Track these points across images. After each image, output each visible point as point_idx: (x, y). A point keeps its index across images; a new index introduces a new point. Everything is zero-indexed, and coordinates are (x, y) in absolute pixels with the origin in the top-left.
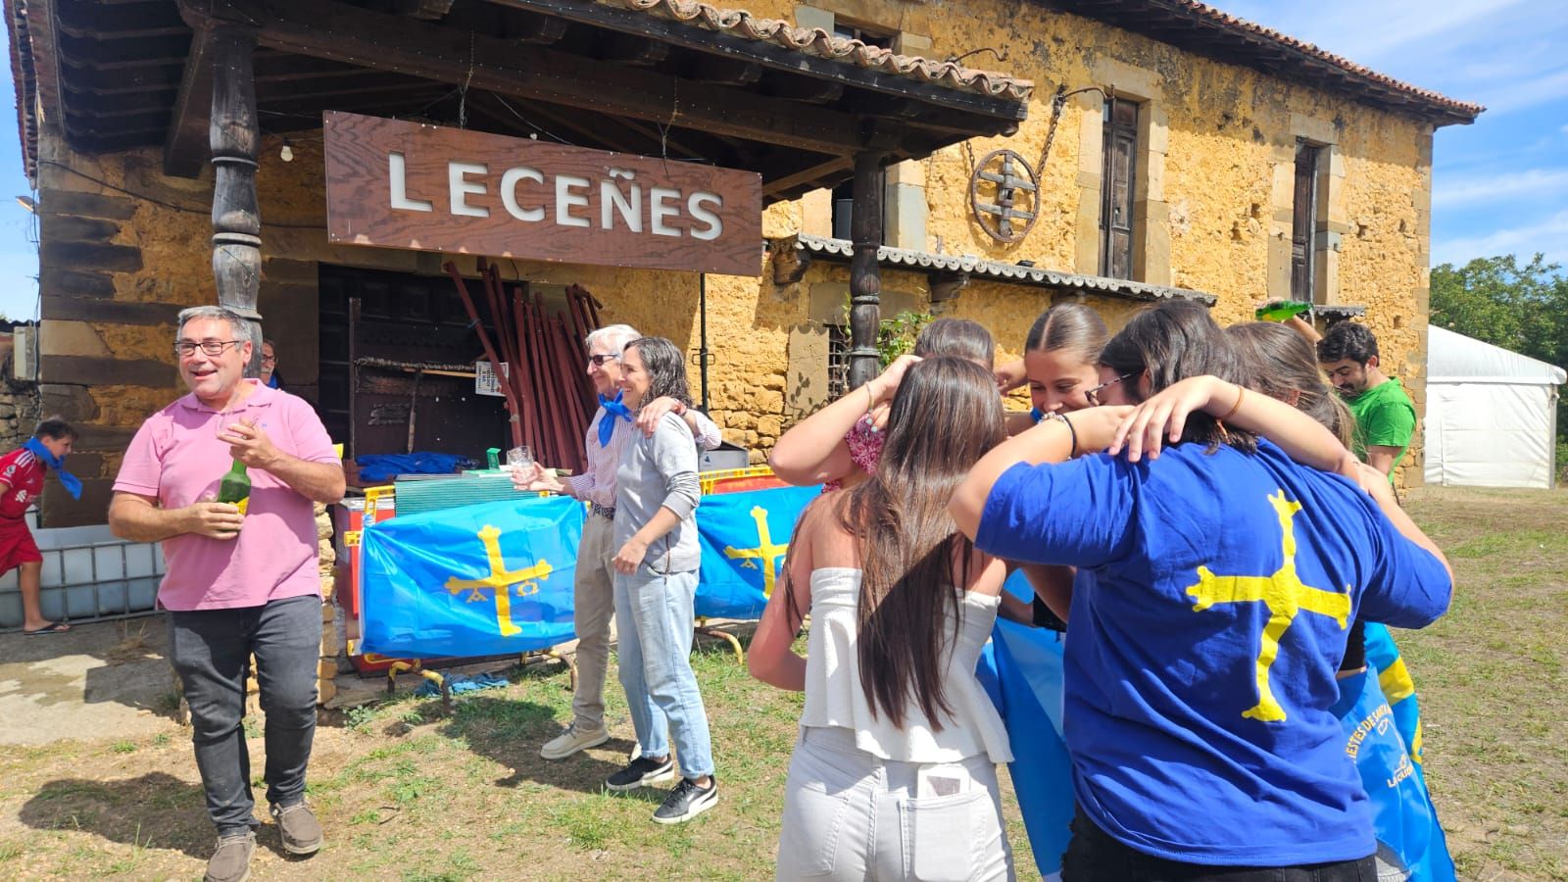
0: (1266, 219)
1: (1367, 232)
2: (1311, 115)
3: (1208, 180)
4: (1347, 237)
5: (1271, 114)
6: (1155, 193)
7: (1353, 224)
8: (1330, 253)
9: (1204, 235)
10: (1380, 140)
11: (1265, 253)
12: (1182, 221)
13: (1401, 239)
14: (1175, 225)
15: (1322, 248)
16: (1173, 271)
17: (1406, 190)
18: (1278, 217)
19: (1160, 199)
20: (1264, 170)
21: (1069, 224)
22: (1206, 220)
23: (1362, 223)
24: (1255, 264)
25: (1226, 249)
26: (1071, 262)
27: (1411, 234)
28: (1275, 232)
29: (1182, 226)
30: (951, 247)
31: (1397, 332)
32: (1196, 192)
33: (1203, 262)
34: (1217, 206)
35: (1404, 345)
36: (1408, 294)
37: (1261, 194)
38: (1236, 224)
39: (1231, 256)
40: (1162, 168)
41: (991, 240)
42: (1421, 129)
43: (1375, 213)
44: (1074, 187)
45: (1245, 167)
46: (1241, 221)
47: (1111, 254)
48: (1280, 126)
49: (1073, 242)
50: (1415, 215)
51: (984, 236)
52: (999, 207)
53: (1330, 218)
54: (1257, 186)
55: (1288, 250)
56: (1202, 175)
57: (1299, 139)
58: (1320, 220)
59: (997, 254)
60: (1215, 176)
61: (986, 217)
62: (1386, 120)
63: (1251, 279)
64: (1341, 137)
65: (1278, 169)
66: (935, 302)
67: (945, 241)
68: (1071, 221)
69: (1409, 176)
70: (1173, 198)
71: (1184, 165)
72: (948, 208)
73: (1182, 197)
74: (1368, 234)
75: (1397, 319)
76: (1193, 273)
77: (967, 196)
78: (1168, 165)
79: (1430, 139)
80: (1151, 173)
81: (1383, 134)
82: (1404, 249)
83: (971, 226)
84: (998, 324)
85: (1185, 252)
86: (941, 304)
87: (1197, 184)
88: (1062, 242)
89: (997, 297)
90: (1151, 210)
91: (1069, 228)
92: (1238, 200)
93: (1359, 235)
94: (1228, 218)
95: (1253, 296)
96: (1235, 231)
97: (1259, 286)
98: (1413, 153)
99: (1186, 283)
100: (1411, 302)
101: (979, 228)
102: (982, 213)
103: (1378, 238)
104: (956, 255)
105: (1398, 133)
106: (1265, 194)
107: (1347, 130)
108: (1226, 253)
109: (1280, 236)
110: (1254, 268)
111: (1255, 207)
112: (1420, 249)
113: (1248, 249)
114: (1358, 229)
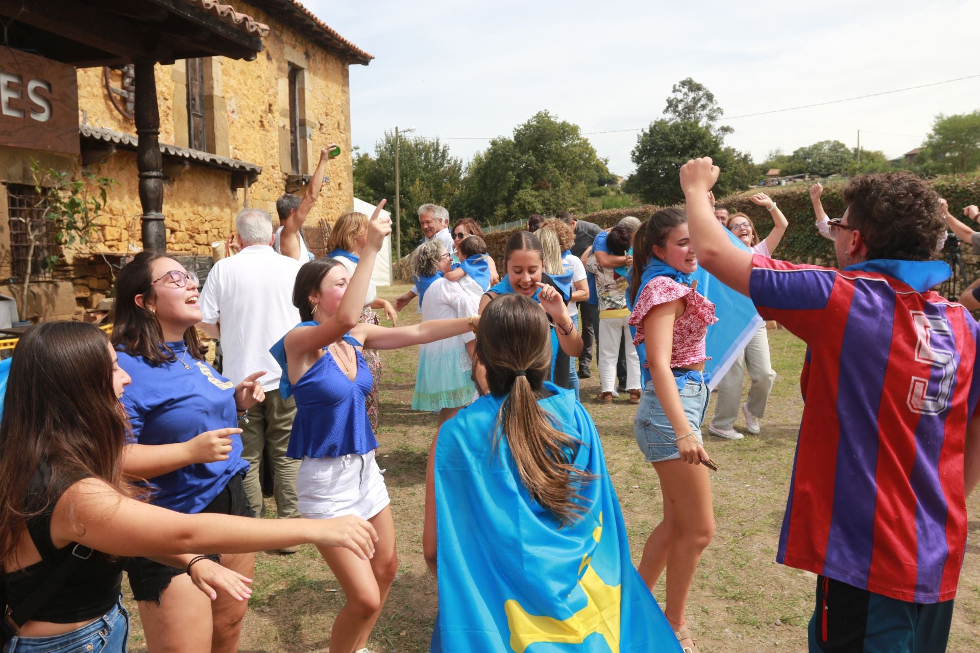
0: (277, 114)
1: (323, 127)
2: (294, 47)
3: (246, 84)
4: (315, 130)
5: (274, 44)
6: (217, 92)
7: (317, 122)
8: (308, 140)
9: (246, 123)
10: (326, 69)
11: (277, 138)
12: (233, 112)
13: (339, 133)
14: (230, 115)
15: (304, 137)
16: (231, 147)
17: (339, 103)
18: (282, 115)
19: (220, 95)
20: (273, 81)
21: (169, 108)
22: (246, 113)
23: (321, 122)
24: (272, 145)
25: (256, 134)
26: (172, 137)
27: (342, 131)
28: (281, 125)
29: (234, 116)
30: (93, 120)
31: (340, 192)
32: (240, 93)
33: (245, 142)
34: (252, 104)
35: (343, 201)
36: (343, 168)
37: (272, 97)
38: (261, 117)
39: (261, 138)
40: (220, 73)
41: (121, 117)
42: (343, 64)
43: (327, 115)
44: (170, 81)
45: (264, 78)
46: (264, 115)
47: (192, 132)
48: (279, 53)
49: (172, 122)
50: (344, 119)
51: (116, 113)
52: (125, 91)
53: (307, 118)
54: (271, 91)
55: (289, 137)
56: (242, 81)
57: (290, 63)
58: (302, 118)
59: (125, 128)
60: (249, 82)
61: (115, 97)
62: (328, 56)
63: (271, 156)
64: (309, 65)
65: (280, 81)
66: (84, 165)
67: (88, 115)
68: (171, 107)
69: (340, 94)
70: (227, 96)
71: (232, 72)
72: (89, 89)
73: (232, 94)
74: (324, 130)
75: (339, 184)
76: (241, 150)
77: (102, 80)
78: (223, 71)
79: (347, 71)
80: (214, 75)
81: (327, 65)
82: (340, 140)
83: (107, 104)
84: (129, 184)
85: (237, 134)
86: (89, 167)
87: (240, 87)
88: (166, 122)
89: (127, 163)
90: (216, 103)
91: (169, 111)
92: (261, 100)
93: (320, 129)
94: (257, 113)
95: (273, 167)
96: (261, 122)
97: (276, 161)
98: (340, 78)
99: (238, 157)
100: (345, 174)
101: (113, 106)
102: (114, 95)
103: (328, 132)
104: (97, 127)
105: (333, 66)
106: (275, 97)
107: (311, 60)
108: (258, 136)
109: (284, 127)
110: (273, 148)
111: (270, 105)
112: (347, 141)
113: (269, 134)
114: (319, 125)
